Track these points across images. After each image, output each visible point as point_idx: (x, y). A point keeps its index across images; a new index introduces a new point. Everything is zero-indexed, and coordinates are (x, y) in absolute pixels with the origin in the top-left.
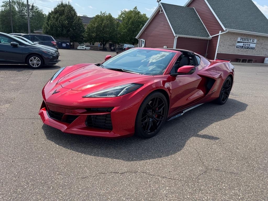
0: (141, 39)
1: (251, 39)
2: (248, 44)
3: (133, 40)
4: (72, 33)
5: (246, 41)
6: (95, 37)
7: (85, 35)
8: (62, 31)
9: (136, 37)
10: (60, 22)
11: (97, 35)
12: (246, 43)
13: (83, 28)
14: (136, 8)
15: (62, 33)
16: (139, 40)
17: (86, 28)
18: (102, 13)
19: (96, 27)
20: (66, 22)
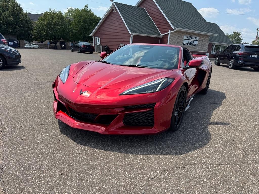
0: (95, 37)
1: (194, 37)
2: (192, 41)
3: (86, 38)
4: (19, 30)
5: (191, 39)
6: (45, 35)
7: (35, 33)
8: (8, 27)
9: (91, 35)
10: (3, 19)
11: (47, 33)
12: (191, 41)
13: (32, 25)
14: (86, 6)
15: (7, 30)
16: (94, 38)
17: (34, 25)
18: (52, 10)
19: (47, 25)
20: (12, 18)
